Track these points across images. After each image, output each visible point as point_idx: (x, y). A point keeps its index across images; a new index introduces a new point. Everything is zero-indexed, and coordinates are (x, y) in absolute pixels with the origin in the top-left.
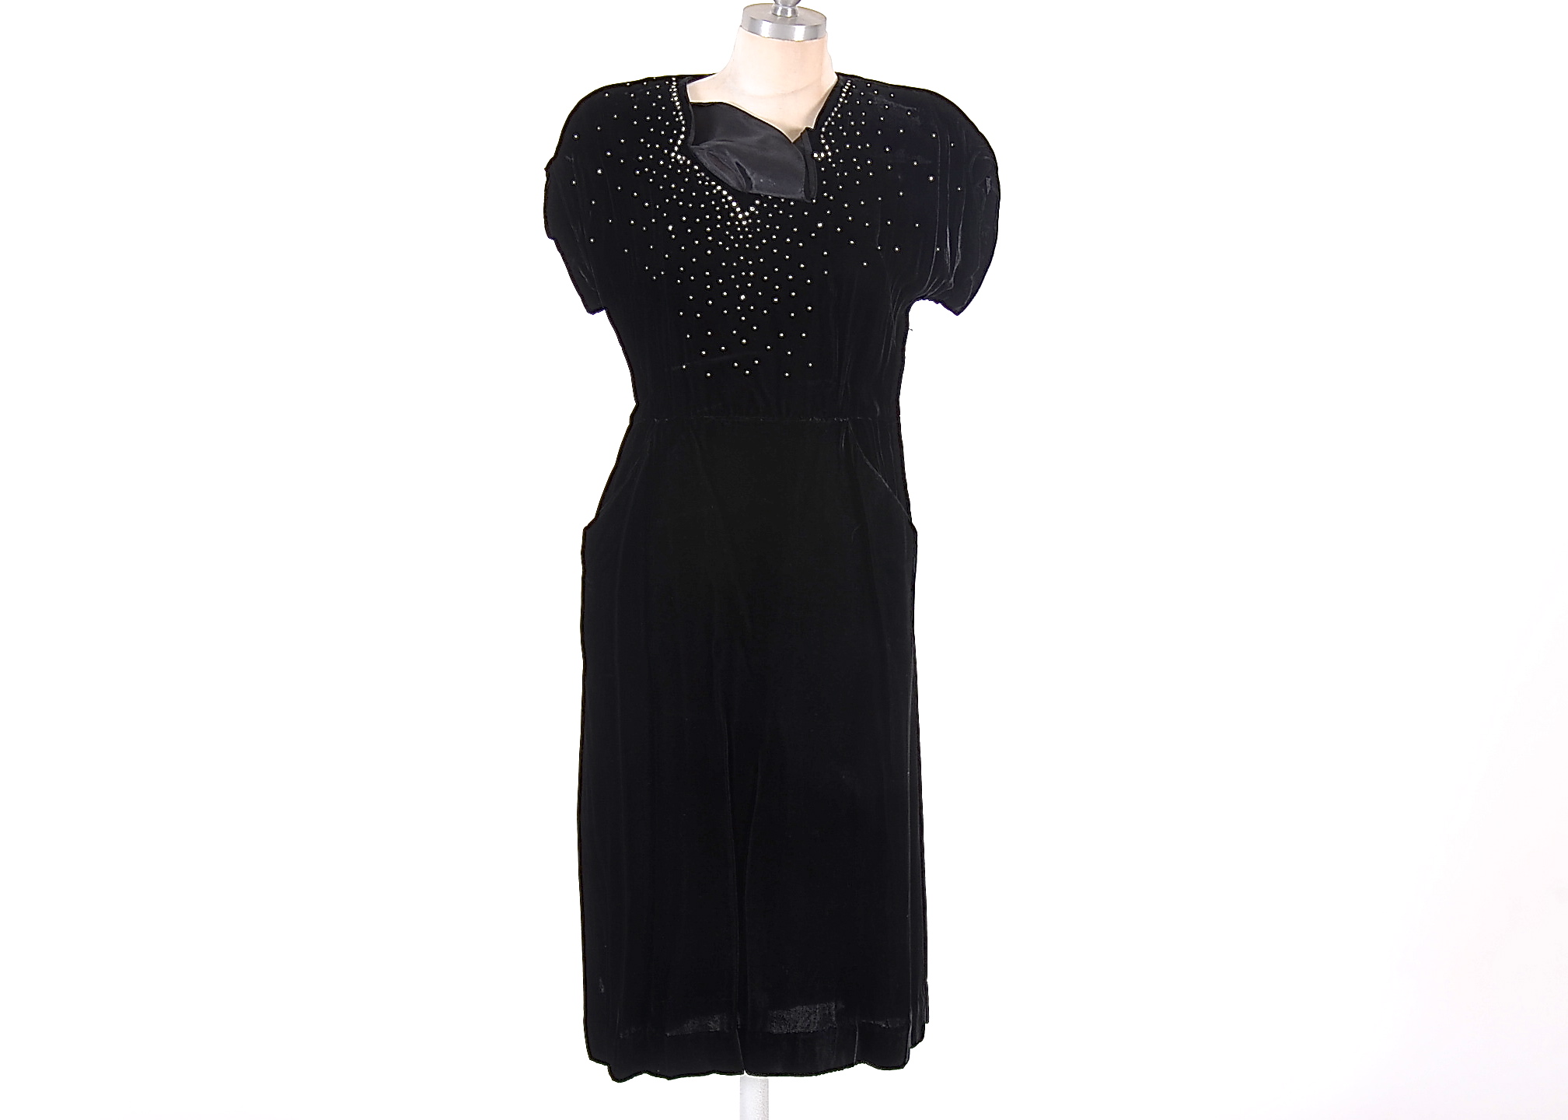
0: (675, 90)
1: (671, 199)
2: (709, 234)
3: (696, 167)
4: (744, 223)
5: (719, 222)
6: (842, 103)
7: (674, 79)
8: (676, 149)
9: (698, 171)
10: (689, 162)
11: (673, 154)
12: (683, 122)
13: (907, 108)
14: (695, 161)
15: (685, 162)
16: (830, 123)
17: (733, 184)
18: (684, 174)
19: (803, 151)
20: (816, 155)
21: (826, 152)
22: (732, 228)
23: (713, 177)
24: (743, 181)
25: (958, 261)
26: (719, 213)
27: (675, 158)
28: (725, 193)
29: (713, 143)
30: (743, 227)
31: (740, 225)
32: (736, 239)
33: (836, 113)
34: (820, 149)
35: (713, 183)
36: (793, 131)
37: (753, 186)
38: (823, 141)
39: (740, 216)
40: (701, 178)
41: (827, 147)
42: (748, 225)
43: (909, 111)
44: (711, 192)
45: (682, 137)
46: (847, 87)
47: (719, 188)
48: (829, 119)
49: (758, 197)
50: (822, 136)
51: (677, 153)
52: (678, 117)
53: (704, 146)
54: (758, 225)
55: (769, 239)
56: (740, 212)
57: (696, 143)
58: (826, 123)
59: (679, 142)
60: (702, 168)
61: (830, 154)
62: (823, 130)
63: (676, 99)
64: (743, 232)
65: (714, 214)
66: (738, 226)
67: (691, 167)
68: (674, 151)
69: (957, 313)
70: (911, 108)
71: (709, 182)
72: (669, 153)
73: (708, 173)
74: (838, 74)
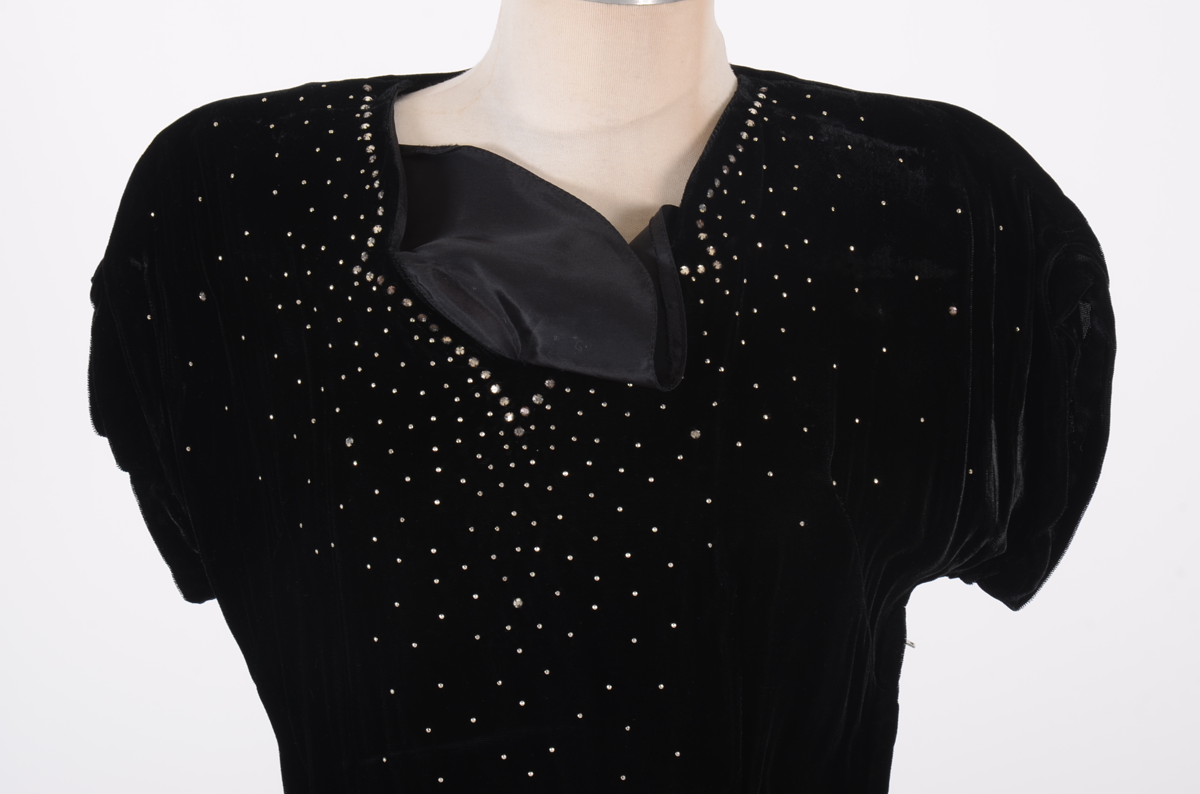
0: (367, 115)
1: (351, 373)
2: (437, 459)
3: (408, 303)
4: (519, 432)
5: (459, 430)
6: (746, 143)
7: (367, 88)
8: (364, 256)
9: (412, 311)
10: (391, 290)
11: (356, 270)
12: (380, 196)
13: (896, 148)
14: (406, 288)
15: (382, 289)
16: (718, 191)
17: (493, 342)
18: (380, 318)
19: (654, 267)
20: (685, 270)
21: (708, 261)
22: (491, 446)
23: (448, 327)
24: (514, 337)
25: (1017, 492)
26: (459, 410)
27: (361, 277)
28: (473, 362)
29: (445, 242)
30: (515, 442)
31: (510, 437)
32: (502, 472)
33: (733, 168)
34: (696, 255)
35: (447, 340)
36: (631, 214)
37: (538, 349)
38: (703, 236)
39: (510, 417)
40: (419, 328)
41: (711, 251)
42: (528, 437)
43: (901, 154)
44: (441, 362)
45: (377, 229)
46: (758, 104)
47: (460, 351)
48: (717, 183)
49: (551, 372)
50: (700, 224)
51: (365, 269)
52: (371, 181)
53: (425, 251)
54: (552, 437)
55: (577, 468)
56: (507, 409)
57: (411, 242)
58: (710, 194)
59: (371, 243)
60: (421, 305)
61: (717, 265)
62: (703, 209)
63: (368, 137)
64: (515, 453)
65: (448, 412)
66: (504, 440)
67: (396, 300)
68: (359, 262)
69: (1015, 605)
70: (906, 148)
71: (438, 336)
72: (349, 266)
73: (435, 316)
74: (739, 71)
